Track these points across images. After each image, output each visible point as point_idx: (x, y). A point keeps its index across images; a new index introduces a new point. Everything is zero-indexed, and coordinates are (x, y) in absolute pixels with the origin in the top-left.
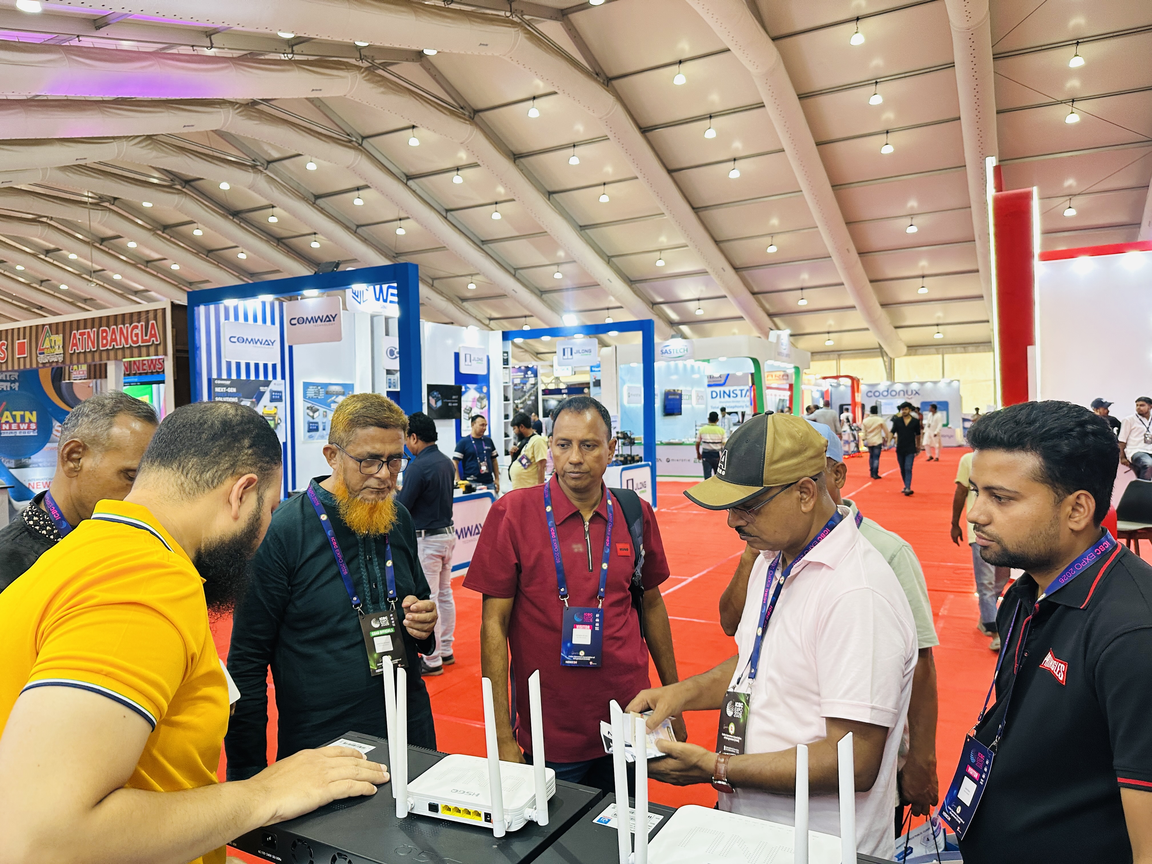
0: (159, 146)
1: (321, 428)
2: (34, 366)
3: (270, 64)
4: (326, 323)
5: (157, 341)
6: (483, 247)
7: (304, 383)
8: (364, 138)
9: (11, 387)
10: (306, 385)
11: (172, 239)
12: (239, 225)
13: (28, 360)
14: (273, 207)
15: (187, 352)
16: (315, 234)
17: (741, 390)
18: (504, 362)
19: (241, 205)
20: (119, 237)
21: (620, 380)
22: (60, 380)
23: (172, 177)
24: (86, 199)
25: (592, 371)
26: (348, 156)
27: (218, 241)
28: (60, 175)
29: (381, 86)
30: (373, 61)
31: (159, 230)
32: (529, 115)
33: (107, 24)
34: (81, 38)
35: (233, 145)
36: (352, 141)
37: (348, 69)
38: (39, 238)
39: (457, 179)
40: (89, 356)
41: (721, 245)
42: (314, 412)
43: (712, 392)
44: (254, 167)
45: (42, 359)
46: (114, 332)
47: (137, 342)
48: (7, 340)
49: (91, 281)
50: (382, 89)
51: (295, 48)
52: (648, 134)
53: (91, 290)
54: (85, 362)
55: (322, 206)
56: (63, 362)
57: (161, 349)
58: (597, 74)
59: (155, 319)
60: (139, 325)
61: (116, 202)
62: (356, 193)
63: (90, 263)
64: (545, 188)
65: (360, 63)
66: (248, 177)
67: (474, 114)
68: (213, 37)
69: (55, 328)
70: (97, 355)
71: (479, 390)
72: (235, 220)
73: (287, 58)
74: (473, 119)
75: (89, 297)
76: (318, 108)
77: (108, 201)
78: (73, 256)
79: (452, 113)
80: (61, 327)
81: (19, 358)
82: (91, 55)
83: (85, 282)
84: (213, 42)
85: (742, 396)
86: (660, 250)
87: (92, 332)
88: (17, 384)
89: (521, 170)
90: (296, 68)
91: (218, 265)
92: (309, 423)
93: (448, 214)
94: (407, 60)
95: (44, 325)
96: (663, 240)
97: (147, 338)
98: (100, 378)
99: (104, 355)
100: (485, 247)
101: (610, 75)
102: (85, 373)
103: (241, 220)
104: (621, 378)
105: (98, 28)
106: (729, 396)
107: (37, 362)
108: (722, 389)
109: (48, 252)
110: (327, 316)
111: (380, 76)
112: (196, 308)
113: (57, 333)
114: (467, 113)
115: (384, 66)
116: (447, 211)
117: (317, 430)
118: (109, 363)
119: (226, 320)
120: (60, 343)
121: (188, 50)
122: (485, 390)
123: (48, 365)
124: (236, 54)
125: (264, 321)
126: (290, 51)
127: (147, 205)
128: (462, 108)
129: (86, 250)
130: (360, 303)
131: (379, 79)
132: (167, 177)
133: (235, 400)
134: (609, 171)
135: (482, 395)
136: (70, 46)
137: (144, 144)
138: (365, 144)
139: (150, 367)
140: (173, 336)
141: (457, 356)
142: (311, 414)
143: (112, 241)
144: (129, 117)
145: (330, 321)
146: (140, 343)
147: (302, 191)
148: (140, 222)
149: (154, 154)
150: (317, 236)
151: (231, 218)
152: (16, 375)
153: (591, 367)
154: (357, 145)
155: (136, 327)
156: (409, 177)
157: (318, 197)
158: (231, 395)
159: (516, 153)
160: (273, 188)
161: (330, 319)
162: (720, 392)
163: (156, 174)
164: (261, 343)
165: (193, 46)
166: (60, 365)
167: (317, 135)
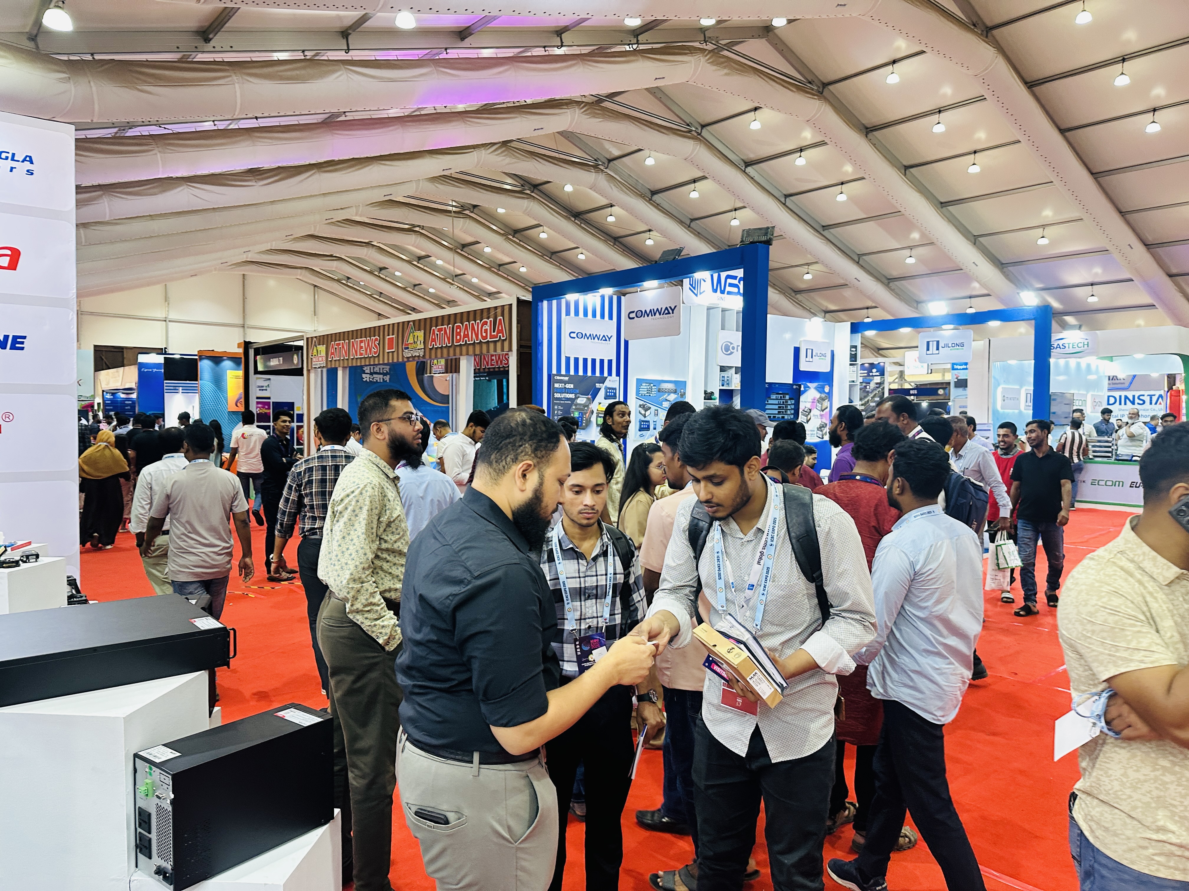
0: (511, 151)
1: (652, 427)
2: (400, 360)
3: (615, 57)
4: (664, 315)
5: (503, 337)
6: (824, 233)
7: (637, 379)
8: (703, 126)
9: (383, 379)
10: (639, 382)
11: (521, 243)
12: (580, 226)
13: (395, 354)
14: (611, 206)
15: (530, 347)
16: (650, 231)
17: (1151, 396)
18: (851, 358)
19: (583, 206)
20: (478, 243)
21: (992, 381)
22: (423, 374)
23: (522, 182)
24: (450, 208)
25: (953, 369)
26: (688, 146)
27: (561, 243)
28: (430, 186)
29: (725, 67)
30: (717, 42)
31: (510, 235)
32: (888, 81)
33: (471, 34)
34: (448, 51)
35: (576, 145)
36: (692, 131)
37: (692, 53)
38: (413, 246)
39: (800, 161)
40: (445, 351)
41: (1128, 216)
42: (646, 410)
43: (1109, 397)
44: (596, 167)
45: (407, 354)
46: (466, 328)
47: (486, 337)
48: (379, 336)
49: (452, 284)
50: (726, 71)
51: (640, 38)
52: (1036, 89)
53: (452, 292)
54: (442, 357)
55: (657, 202)
56: (424, 356)
57: (506, 344)
58: (974, 25)
59: (503, 315)
60: (488, 321)
61: (475, 210)
62: (692, 186)
63: (452, 268)
64: (901, 163)
65: (704, 46)
66: (590, 177)
67: (824, 88)
68: (563, 35)
69: (419, 324)
70: (451, 350)
71: (820, 389)
72: (576, 221)
73: (632, 49)
74: (822, 93)
75: (451, 299)
76: (659, 99)
77: (469, 209)
78: (439, 262)
79: (799, 89)
80: (422, 324)
81: (388, 353)
82: (457, 66)
83: (448, 285)
84: (563, 41)
85: (1151, 403)
86: (1044, 226)
87: (448, 328)
88: (388, 376)
89: (874, 145)
90: (640, 58)
91: (559, 266)
92: (641, 421)
93: (787, 199)
94: (753, 37)
95: (409, 322)
96: (1048, 214)
97: (495, 333)
98: (455, 372)
99: (458, 349)
100: (825, 233)
101: (989, 24)
102: (443, 367)
103: (582, 221)
104: (994, 378)
105: (463, 39)
106: (1133, 403)
107: (403, 356)
108: (1123, 394)
109: (420, 258)
110: (666, 308)
111: (724, 57)
112: (540, 304)
113: (419, 330)
114: (815, 88)
115: (729, 47)
116: (786, 196)
117: (648, 428)
118: (461, 358)
119: (566, 315)
120: (421, 338)
121: (539, 52)
122: (827, 389)
123: (411, 359)
124: (586, 50)
125: (603, 316)
126: (635, 42)
127: (501, 211)
128: (810, 83)
129: (449, 255)
130: (696, 295)
131: (722, 60)
132: (517, 181)
133: (572, 396)
134: (981, 137)
135: (823, 395)
136: (439, 59)
137: (499, 151)
138: (705, 133)
139: (497, 362)
140: (517, 332)
141: (797, 351)
142: (643, 412)
143: (471, 247)
144: (487, 125)
145: (669, 313)
146: (488, 339)
147: (639, 188)
148: (494, 228)
149: (508, 160)
150: (651, 233)
151: (573, 219)
152: (387, 368)
153: (953, 364)
154: (696, 134)
155: (486, 323)
156: (748, 164)
157: (654, 193)
158: (569, 391)
159: (868, 126)
160: (613, 187)
161: (669, 311)
162: (1120, 397)
163: (509, 181)
164: (598, 339)
165: (544, 47)
166: (422, 360)
167: (657, 128)
